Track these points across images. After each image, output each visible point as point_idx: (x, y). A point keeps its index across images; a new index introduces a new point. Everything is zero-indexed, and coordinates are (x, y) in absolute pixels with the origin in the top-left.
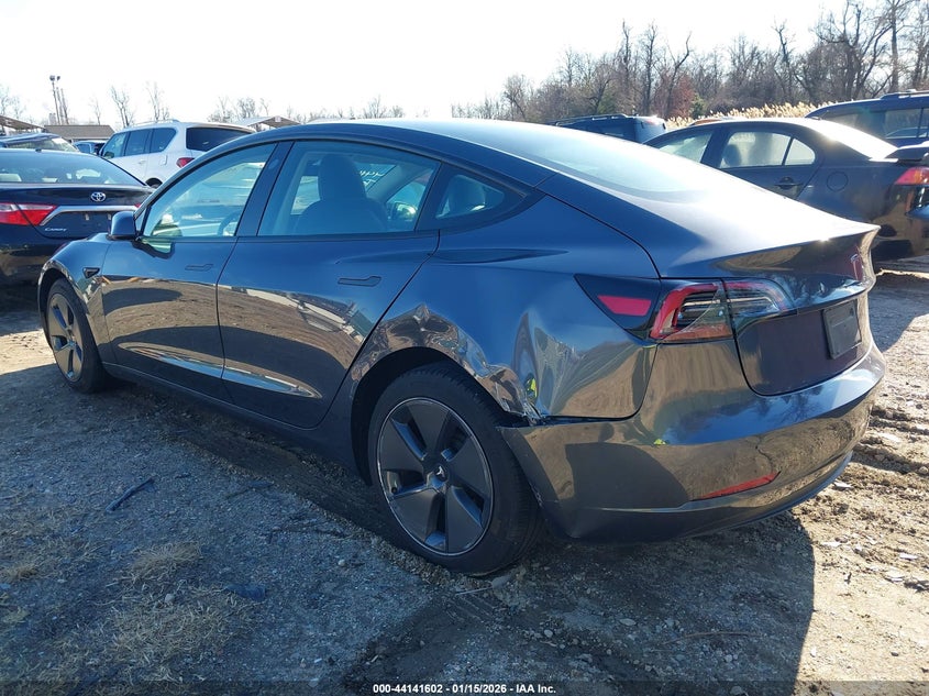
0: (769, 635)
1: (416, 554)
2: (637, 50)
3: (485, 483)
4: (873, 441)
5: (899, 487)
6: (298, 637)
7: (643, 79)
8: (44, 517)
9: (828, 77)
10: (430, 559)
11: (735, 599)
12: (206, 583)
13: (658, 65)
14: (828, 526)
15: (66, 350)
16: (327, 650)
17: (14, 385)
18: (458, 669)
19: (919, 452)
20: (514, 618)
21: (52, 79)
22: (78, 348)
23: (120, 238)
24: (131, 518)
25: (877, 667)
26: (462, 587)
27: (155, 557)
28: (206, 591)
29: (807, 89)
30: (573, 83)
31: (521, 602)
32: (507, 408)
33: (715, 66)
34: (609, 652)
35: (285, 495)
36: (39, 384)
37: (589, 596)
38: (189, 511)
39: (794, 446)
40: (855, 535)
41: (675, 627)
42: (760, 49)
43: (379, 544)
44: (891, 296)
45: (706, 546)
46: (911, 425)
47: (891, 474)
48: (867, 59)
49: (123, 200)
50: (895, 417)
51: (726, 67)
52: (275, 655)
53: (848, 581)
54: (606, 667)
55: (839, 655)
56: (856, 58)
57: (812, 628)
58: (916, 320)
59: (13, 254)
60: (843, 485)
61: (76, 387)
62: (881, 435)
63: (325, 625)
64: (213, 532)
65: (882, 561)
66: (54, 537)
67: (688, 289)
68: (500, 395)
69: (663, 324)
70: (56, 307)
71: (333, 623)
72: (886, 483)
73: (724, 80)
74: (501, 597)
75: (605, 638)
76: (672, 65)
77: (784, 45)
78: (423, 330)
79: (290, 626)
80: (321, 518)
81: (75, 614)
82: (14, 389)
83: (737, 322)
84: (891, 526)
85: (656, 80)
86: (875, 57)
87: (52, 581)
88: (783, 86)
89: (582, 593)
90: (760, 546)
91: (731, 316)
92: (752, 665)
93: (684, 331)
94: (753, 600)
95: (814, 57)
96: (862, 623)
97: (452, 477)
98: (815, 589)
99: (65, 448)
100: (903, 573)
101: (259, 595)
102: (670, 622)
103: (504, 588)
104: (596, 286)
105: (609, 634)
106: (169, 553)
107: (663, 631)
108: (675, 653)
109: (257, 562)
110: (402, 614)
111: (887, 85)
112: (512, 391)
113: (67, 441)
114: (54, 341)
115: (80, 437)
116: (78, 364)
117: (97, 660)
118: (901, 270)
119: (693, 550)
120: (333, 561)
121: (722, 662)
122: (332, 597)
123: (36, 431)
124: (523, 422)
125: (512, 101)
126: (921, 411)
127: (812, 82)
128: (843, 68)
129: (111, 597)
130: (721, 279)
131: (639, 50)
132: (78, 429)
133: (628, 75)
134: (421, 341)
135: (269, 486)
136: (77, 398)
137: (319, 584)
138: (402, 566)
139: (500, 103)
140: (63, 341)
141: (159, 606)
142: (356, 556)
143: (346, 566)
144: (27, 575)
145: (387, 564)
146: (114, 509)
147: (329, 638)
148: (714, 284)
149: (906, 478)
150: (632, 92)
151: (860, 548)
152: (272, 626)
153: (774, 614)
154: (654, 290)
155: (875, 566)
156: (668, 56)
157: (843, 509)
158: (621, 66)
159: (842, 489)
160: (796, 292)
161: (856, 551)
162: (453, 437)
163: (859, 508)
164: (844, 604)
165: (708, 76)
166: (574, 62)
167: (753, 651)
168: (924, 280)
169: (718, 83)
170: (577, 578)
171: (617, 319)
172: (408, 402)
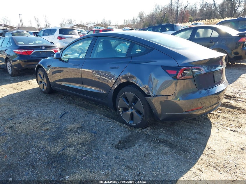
0: (201, 139)
1: (127, 125)
2: (174, 4)
3: (142, 109)
4: (228, 102)
5: (232, 112)
6: (105, 140)
7: (176, 12)
8: (46, 119)
9: (226, 10)
10: (130, 126)
11: (194, 133)
12: (84, 131)
13: (180, 8)
14: (215, 120)
15: (42, 84)
16: (111, 142)
17: (30, 92)
18: (138, 145)
19: (238, 105)
20: (148, 136)
21: (19, 15)
22: (45, 84)
23: (57, 58)
24: (64, 119)
25: (222, 145)
26: (137, 131)
27: (72, 126)
28: (84, 132)
29: (221, 14)
30: (157, 13)
31: (150, 133)
32: (147, 94)
33: (196, 7)
34: (168, 142)
35: (97, 114)
36: (36, 92)
37: (164, 133)
38: (77, 118)
39: (207, 101)
40: (221, 121)
41: (182, 138)
42: (208, 3)
43: (119, 123)
44: (237, 69)
45: (189, 124)
46: (237, 99)
47: (231, 109)
48: (237, 5)
49: (49, 48)
50: (234, 97)
51: (199, 8)
52: (101, 143)
53: (218, 130)
54: (167, 145)
55: (215, 143)
56: (234, 5)
57: (210, 138)
58: (242, 75)
59: (24, 62)
60: (220, 111)
61: (45, 93)
62: (230, 101)
63: (110, 138)
64: (83, 121)
65: (226, 126)
66: (50, 123)
67: (184, 68)
68: (146, 91)
69: (179, 76)
70: (40, 74)
71: (112, 138)
72: (229, 111)
73: (198, 11)
74: (145, 133)
75: (167, 140)
76: (184, 8)
77: (214, 2)
78: (129, 78)
79: (103, 138)
80: (105, 118)
81: (59, 137)
82: (30, 93)
83: (194, 75)
84: (229, 120)
85: (179, 12)
86: (239, 4)
87: (52, 131)
88: (214, 13)
89: (162, 132)
90: (200, 124)
91: (193, 74)
92: (197, 145)
93: (183, 77)
94: (198, 133)
95: (222, 5)
96: (220, 137)
97: (135, 109)
98: (211, 131)
99: (46, 105)
100: (230, 128)
101: (95, 133)
102: (181, 137)
103: (146, 131)
104: (165, 68)
105: (168, 139)
106: (75, 125)
107: (179, 139)
108: (181, 143)
109: (94, 127)
110: (125, 136)
111: (243, 12)
112: (148, 90)
113: (46, 104)
114: (39, 82)
115: (49, 103)
116: (45, 87)
117: (66, 144)
118: (240, 63)
119: (186, 124)
120: (110, 127)
121: (191, 144)
122: (110, 133)
123: (38, 102)
124: (150, 96)
125: (141, 18)
126: (240, 96)
127: (222, 12)
128: (230, 8)
129: (65, 134)
130: (191, 66)
131: (175, 4)
132: (47, 101)
133: (171, 11)
134: (128, 80)
135: (93, 113)
136: (45, 95)
137: (107, 131)
138: (124, 127)
139: (137, 19)
140: (41, 82)
141: (75, 135)
142: (114, 126)
143: (112, 127)
144: (47, 130)
145: (121, 127)
146: (60, 117)
147: (111, 140)
148: (190, 67)
149: (234, 110)
150: (173, 15)
151: (222, 124)
152: (99, 138)
153: (202, 136)
154: (177, 69)
155: (225, 127)
156: (183, 5)
157: (219, 116)
158: (170, 8)
159: (219, 112)
160: (208, 69)
161: (221, 124)
162: (135, 100)
163: (223, 116)
164: (217, 134)
165: (194, 10)
166: (157, 7)
167: (197, 142)
168: (244, 65)
169: (196, 12)
170: (161, 129)
171: (170, 75)
172: (125, 93)
